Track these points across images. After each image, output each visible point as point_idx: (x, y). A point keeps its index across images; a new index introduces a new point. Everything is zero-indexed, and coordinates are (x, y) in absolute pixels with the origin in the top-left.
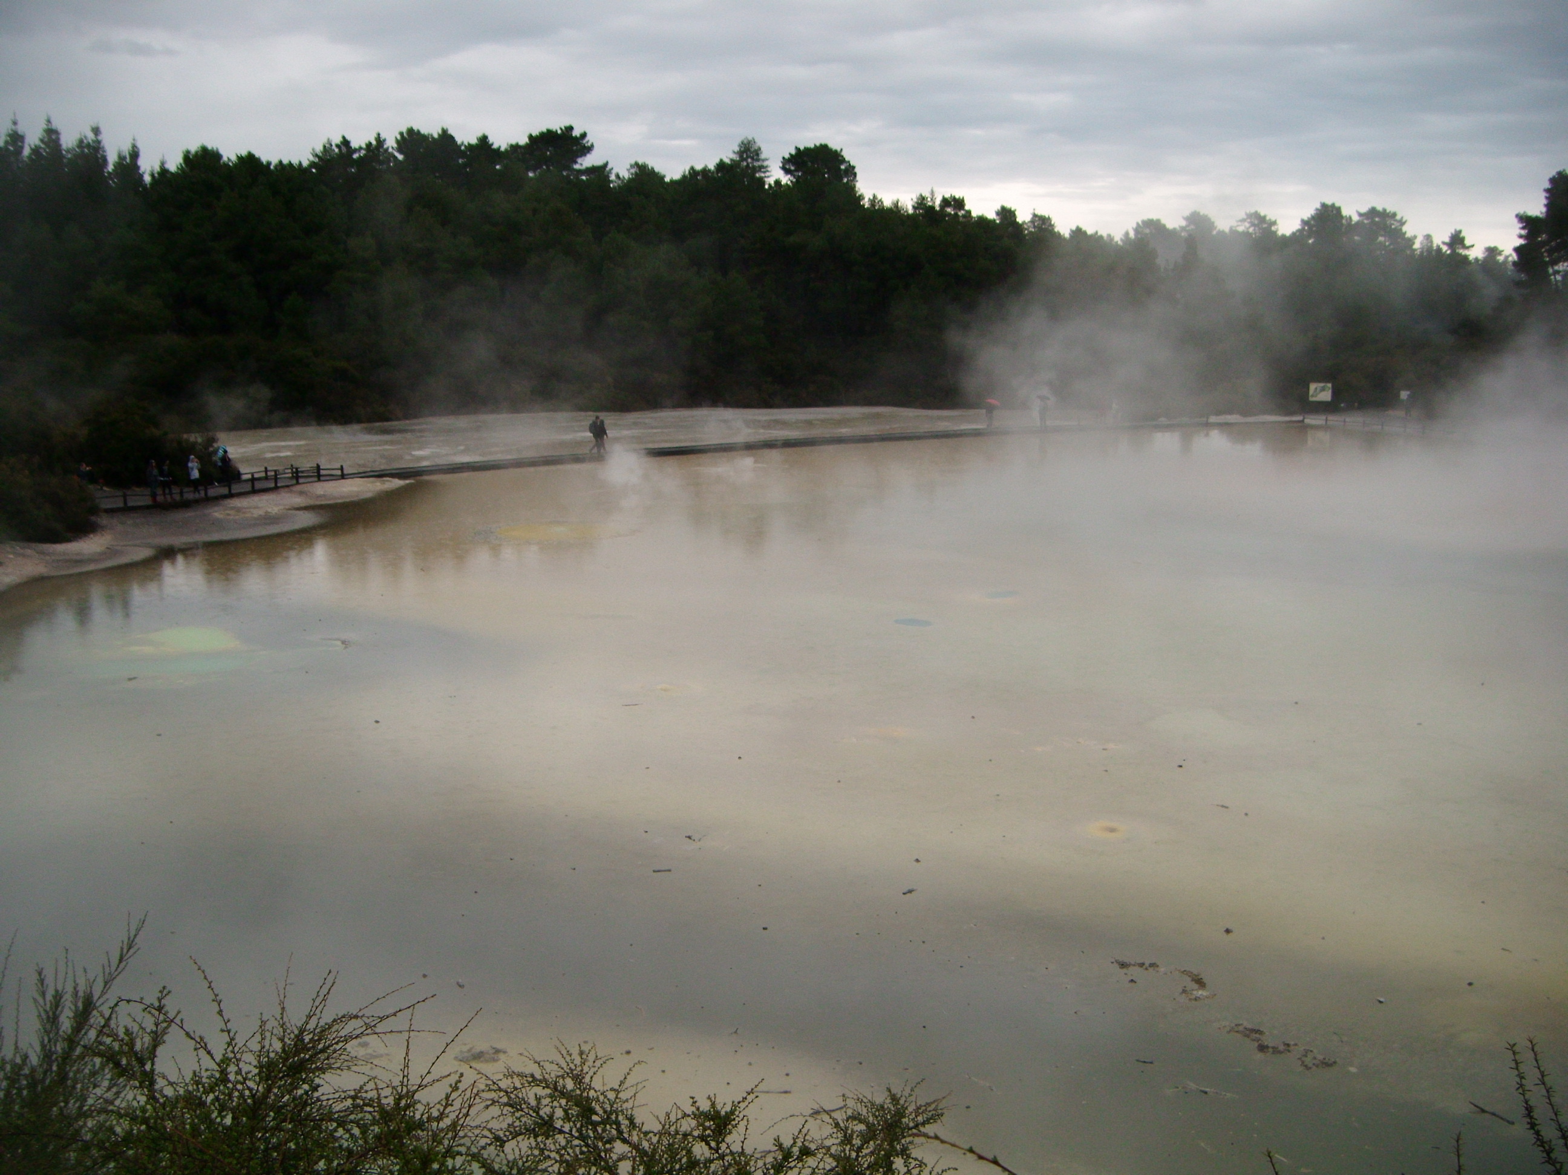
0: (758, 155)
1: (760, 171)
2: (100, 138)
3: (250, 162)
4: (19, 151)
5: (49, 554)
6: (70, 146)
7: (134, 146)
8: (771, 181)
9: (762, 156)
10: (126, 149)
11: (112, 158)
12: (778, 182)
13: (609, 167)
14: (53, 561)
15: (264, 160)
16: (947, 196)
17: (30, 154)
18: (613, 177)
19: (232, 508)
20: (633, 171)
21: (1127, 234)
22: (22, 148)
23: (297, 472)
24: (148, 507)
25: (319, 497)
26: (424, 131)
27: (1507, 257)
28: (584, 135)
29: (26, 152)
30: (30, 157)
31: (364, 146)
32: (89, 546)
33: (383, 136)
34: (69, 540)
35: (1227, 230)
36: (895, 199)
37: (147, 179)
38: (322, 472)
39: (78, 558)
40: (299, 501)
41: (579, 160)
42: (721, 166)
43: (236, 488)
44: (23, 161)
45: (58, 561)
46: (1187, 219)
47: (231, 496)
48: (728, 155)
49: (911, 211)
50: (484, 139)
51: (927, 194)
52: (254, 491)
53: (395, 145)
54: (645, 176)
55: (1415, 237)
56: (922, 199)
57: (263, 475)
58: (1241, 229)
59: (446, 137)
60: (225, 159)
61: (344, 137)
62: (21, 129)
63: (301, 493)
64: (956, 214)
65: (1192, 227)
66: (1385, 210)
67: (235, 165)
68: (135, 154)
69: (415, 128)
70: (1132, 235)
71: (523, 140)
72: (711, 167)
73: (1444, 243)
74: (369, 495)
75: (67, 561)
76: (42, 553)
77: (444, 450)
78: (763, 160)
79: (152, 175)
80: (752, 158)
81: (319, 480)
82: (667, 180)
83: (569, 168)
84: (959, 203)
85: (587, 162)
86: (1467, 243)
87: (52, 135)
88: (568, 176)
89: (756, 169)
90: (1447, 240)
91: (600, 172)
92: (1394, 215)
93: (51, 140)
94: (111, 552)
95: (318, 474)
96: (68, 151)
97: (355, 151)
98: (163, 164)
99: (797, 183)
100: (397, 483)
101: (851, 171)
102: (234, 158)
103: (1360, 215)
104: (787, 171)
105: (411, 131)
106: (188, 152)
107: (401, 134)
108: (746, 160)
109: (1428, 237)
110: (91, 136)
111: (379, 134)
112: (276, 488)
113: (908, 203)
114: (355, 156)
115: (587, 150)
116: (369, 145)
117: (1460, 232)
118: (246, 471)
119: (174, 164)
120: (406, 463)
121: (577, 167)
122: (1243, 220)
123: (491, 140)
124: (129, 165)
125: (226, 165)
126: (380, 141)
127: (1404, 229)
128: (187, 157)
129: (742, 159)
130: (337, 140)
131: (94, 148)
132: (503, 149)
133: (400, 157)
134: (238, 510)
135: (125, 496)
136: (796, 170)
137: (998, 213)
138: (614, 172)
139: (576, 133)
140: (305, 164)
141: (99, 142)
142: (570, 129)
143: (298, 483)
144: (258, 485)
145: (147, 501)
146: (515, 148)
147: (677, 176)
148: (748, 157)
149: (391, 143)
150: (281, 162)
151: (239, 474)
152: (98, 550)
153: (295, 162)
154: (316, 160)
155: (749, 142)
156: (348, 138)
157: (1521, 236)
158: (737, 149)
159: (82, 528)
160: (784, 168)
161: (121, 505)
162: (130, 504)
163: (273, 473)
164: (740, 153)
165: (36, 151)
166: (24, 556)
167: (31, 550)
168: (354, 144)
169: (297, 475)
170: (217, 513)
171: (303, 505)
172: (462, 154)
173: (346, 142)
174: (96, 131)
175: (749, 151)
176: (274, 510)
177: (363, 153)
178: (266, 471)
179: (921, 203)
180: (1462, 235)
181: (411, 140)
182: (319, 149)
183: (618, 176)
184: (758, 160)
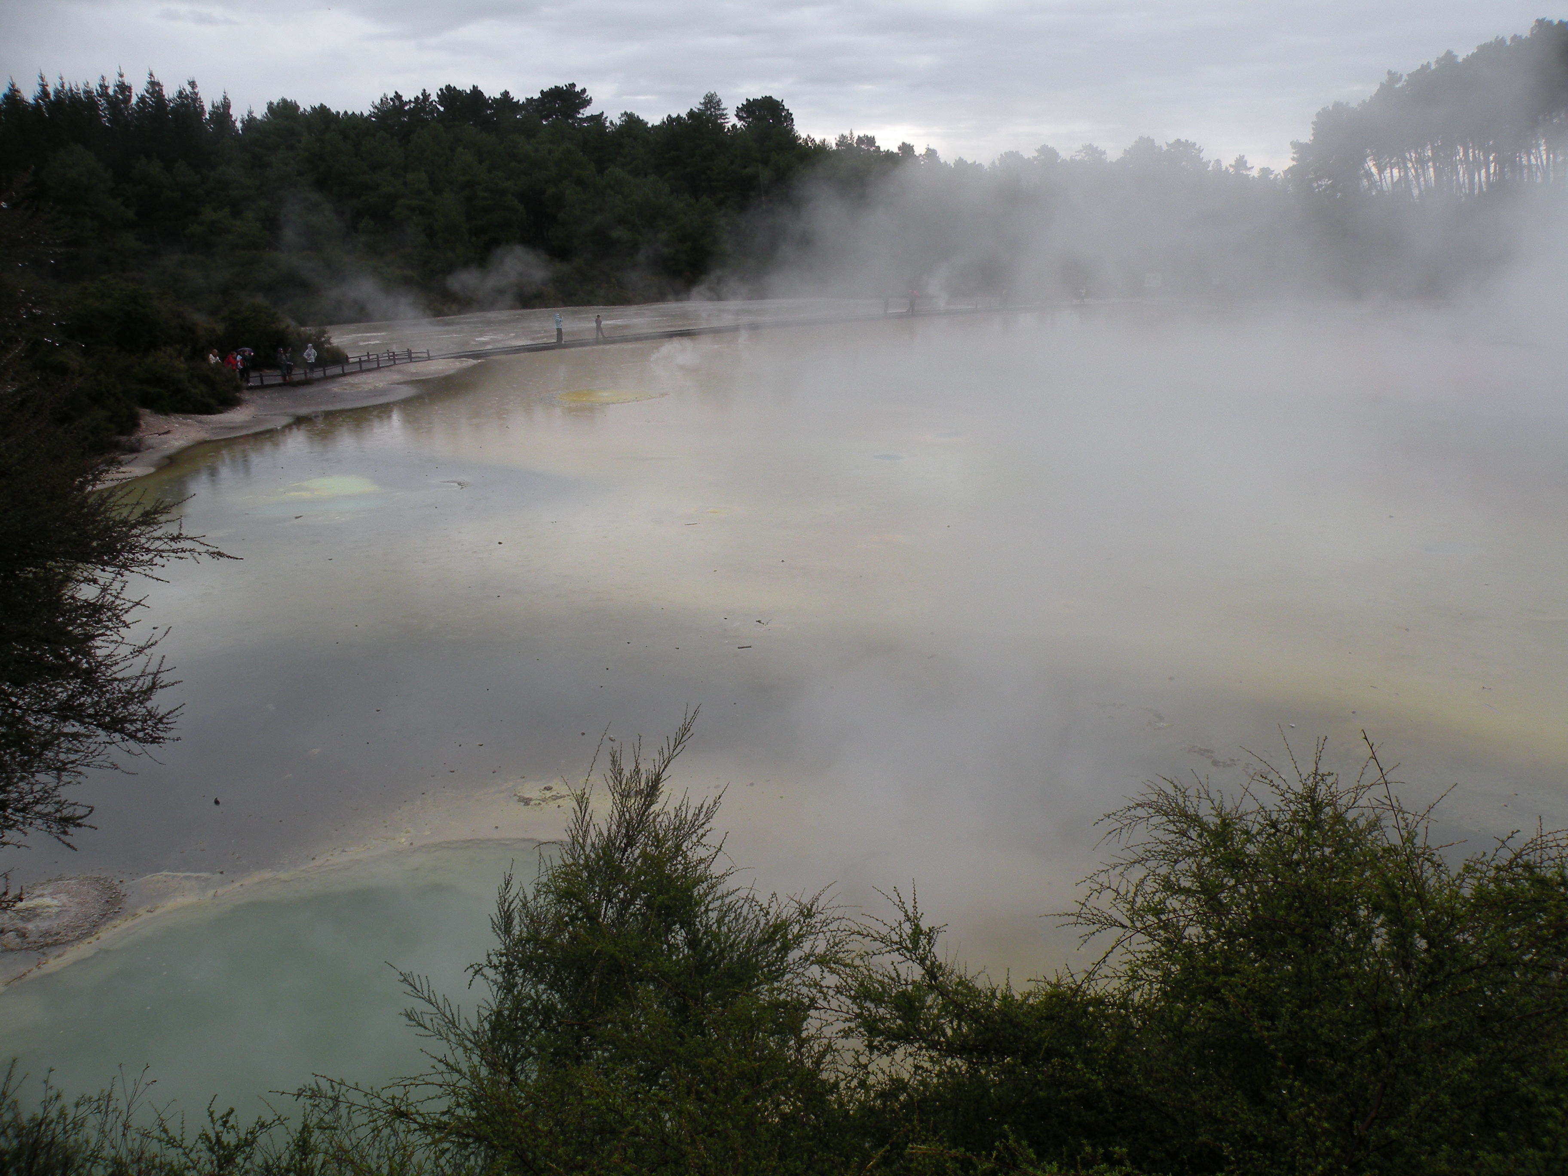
0: (719, 105)
1: (721, 118)
2: (196, 91)
3: (322, 112)
4: (128, 99)
5: (207, 423)
6: (171, 96)
7: (225, 98)
8: (729, 125)
9: (722, 107)
10: (218, 100)
11: (208, 108)
12: (734, 126)
13: (605, 116)
14: (212, 429)
15: (334, 111)
16: (862, 135)
17: (138, 102)
18: (608, 124)
19: (346, 384)
20: (623, 119)
21: (994, 162)
22: (130, 96)
23: (394, 355)
24: (279, 385)
25: (413, 374)
26: (459, 88)
27: (1276, 176)
28: (584, 91)
29: (134, 100)
30: (137, 104)
31: (413, 100)
32: (237, 416)
33: (428, 92)
34: (220, 412)
35: (1068, 159)
36: (822, 138)
37: (239, 125)
38: (413, 355)
39: (232, 425)
40: (397, 377)
41: (581, 111)
42: (691, 114)
43: (347, 369)
44: (132, 108)
45: (216, 428)
46: (1038, 151)
47: (344, 375)
48: (696, 104)
49: (834, 147)
50: (506, 94)
51: (847, 133)
52: (362, 371)
53: (437, 99)
54: (632, 122)
55: (1210, 162)
56: (843, 137)
57: (366, 358)
58: (1078, 158)
59: (476, 93)
60: (302, 109)
61: (396, 93)
62: (127, 81)
63: (399, 372)
64: (868, 150)
65: (1042, 157)
66: (1187, 141)
67: (310, 114)
68: (226, 105)
69: (452, 86)
70: (997, 163)
71: (537, 96)
72: (684, 115)
73: (1231, 166)
74: (451, 372)
75: (221, 428)
76: (200, 422)
77: (500, 336)
78: (724, 109)
79: (242, 122)
80: (714, 108)
81: (411, 361)
82: (650, 125)
83: (573, 117)
84: (871, 141)
85: (587, 112)
86: (1249, 165)
87: (155, 87)
88: (573, 124)
89: (717, 117)
90: (1233, 163)
91: (597, 120)
92: (1195, 144)
93: (154, 92)
94: (256, 420)
95: (410, 357)
96: (170, 101)
97: (406, 103)
98: (250, 113)
99: (748, 127)
100: (472, 362)
101: (789, 117)
102: (309, 109)
103: (1168, 145)
104: (740, 118)
105: (448, 87)
106: (271, 103)
107: (441, 90)
108: (710, 109)
109: (1218, 162)
110: (188, 89)
111: (424, 90)
112: (379, 368)
113: (832, 141)
114: (406, 108)
115: (588, 102)
116: (417, 98)
117: (1244, 156)
118: (353, 356)
119: (260, 113)
120: (473, 347)
121: (580, 116)
122: (1080, 151)
123: (512, 95)
124: (222, 112)
125: (303, 114)
126: (426, 96)
127: (1202, 155)
128: (270, 106)
129: (707, 109)
130: (391, 95)
131: (192, 99)
132: (521, 102)
133: (442, 109)
134: (352, 385)
135: (261, 377)
136: (747, 117)
137: (899, 148)
138: (608, 120)
139: (578, 89)
140: (366, 114)
141: (196, 94)
142: (573, 85)
143: (395, 364)
144: (365, 366)
145: (279, 380)
146: (530, 101)
147: (657, 123)
148: (711, 107)
149: (434, 97)
150: (346, 112)
151: (347, 358)
152: (247, 418)
153: (358, 112)
154: (376, 111)
155: (712, 95)
156: (400, 93)
157: (1293, 159)
158: (702, 101)
159: (228, 402)
160: (737, 116)
161: (259, 384)
162: (266, 383)
163: (375, 356)
164: (705, 104)
165: (142, 99)
166: (187, 425)
167: (192, 420)
168: (405, 98)
169: (393, 358)
170: (335, 388)
171: (402, 381)
172: (490, 107)
173: (398, 96)
174: (193, 84)
175: (711, 102)
176: (380, 385)
177: (412, 105)
178: (368, 355)
179: (842, 140)
180: (1245, 158)
181: (450, 95)
182: (377, 102)
183: (611, 122)
184: (719, 109)
